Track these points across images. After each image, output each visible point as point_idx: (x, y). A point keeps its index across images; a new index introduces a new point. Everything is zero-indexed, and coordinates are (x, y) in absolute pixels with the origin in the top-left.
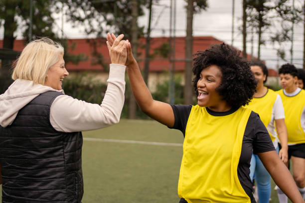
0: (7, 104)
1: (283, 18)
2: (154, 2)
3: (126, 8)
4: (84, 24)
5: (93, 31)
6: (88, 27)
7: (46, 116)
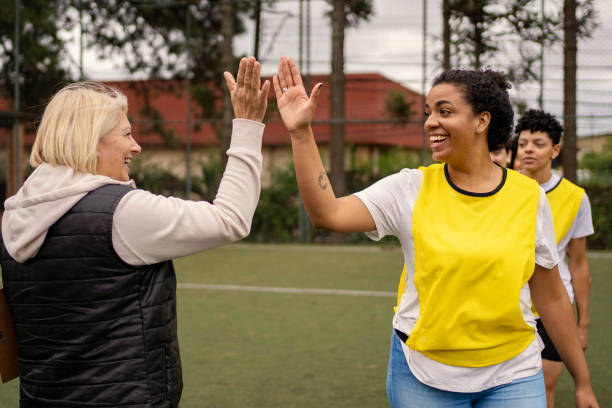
0: (24, 216)
1: (522, 36)
2: (265, 6)
3: (209, 17)
4: (124, 52)
5: (141, 65)
6: (131, 58)
7: (104, 234)
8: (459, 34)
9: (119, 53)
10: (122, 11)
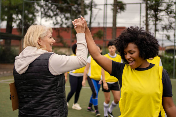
1: (169, 16)
2: (93, 6)
3: (77, 10)
6: (55, 21)
7: (46, 66)
8: (150, 15)
9: (51, 20)
10: (52, 8)
